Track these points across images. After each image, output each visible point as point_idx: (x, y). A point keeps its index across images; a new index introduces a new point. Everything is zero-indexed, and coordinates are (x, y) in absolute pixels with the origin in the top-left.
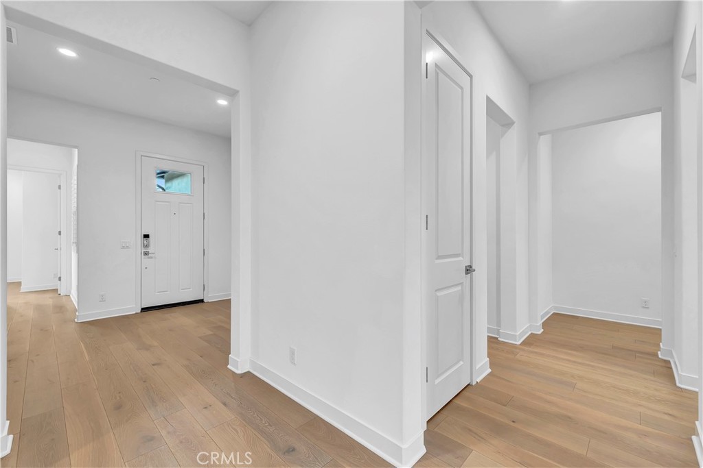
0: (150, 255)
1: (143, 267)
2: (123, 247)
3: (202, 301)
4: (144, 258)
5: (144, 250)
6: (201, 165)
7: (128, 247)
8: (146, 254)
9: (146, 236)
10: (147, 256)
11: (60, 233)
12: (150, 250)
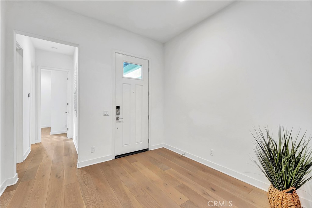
0: (120, 120)
1: (116, 129)
2: (105, 115)
3: (147, 150)
4: (117, 122)
5: (117, 116)
6: (148, 60)
7: (108, 115)
8: (118, 119)
9: (118, 107)
10: (118, 121)
11: (68, 104)
12: (120, 116)
